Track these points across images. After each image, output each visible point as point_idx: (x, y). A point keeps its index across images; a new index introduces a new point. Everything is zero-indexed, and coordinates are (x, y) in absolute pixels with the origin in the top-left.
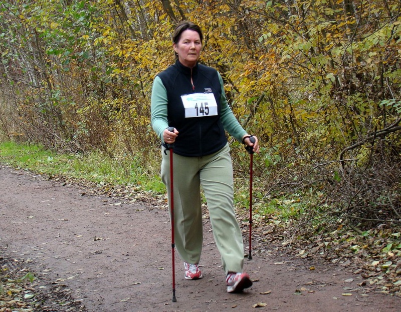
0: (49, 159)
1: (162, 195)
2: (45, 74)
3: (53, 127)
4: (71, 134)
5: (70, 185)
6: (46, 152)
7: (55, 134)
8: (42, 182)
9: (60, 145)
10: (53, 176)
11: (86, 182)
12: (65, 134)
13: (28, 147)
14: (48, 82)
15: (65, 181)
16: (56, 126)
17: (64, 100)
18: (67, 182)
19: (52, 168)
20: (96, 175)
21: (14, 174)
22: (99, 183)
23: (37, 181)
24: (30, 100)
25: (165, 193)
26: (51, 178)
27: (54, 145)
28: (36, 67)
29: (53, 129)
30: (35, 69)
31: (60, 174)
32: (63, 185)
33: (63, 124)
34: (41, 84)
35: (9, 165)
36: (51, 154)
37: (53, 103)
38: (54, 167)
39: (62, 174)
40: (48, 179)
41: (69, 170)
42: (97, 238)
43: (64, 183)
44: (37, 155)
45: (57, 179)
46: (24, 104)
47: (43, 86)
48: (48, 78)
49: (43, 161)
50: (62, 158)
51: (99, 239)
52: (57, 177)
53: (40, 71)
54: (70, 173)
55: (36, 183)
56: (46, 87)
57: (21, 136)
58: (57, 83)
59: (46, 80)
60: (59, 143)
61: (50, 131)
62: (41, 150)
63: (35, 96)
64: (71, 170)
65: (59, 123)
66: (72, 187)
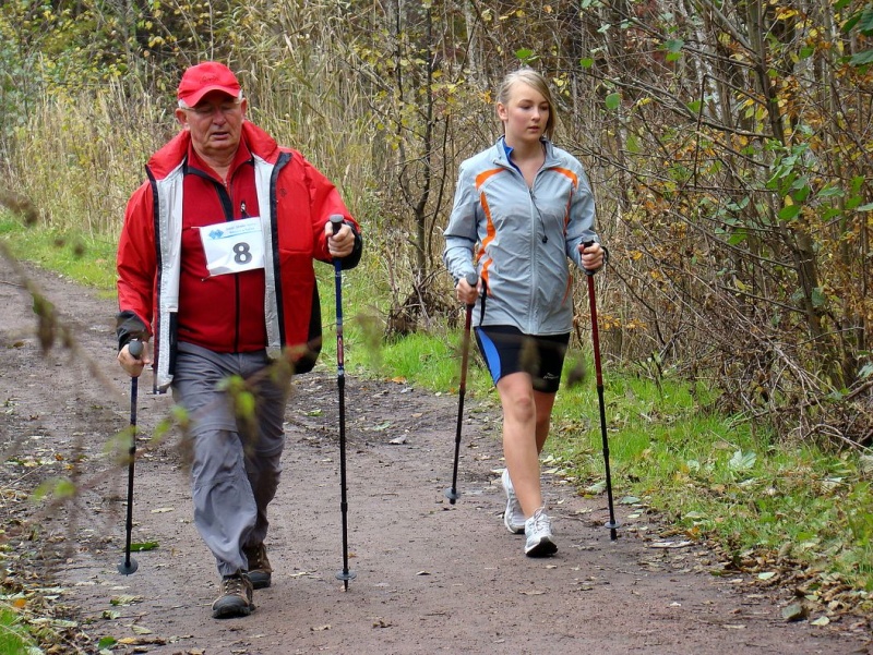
0: (738, 461)
2: (760, 70)
3: (768, 313)
4: (849, 354)
5: (824, 621)
6: (728, 423)
7: (778, 347)
8: (692, 582)
9: (795, 400)
10: (745, 554)
12: (821, 349)
13: (652, 387)
14: (773, 109)
15: (800, 596)
16: (786, 311)
17: (829, 191)
18: (813, 598)
19: (744, 513)
21: (574, 516)
23: (669, 570)
24: (680, 184)
26: (735, 566)
27: (765, 396)
28: (725, 39)
29: (769, 324)
30: (720, 48)
31: (782, 550)
32: (794, 619)
33: (816, 302)
34: (742, 113)
35: (560, 465)
36: (750, 438)
38: (756, 508)
39: (788, 552)
40: (721, 567)
41: (827, 536)
43: (794, 609)
44: (686, 433)
45: (765, 576)
46: (658, 195)
47: (748, 124)
48: (772, 93)
49: (710, 468)
50: (795, 461)
52: (766, 567)
53: (739, 58)
54: (830, 551)
55: (664, 583)
56: (759, 131)
57: (631, 331)
58: (809, 117)
59: (762, 98)
60: (788, 387)
61: (757, 329)
62: (707, 410)
63: (706, 169)
64: (834, 536)
65: (799, 295)
66: (833, 636)
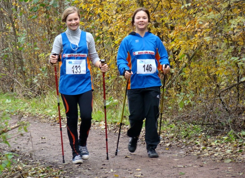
0: (7, 101)
1: (99, 123)
2: (11, 18)
7: (15, 79)
11: (40, 115)
18: (24, 115)
20: (49, 111)
22: (51, 116)
25: (101, 121)
28: (2, 10)
33: (24, 70)
36: (10, 98)
37: (16, 48)
42: (43, 138)
48: (13, 23)
51: (44, 138)
54: (27, 110)
58: (22, 28)
59: (11, 24)
61: (10, 75)
65: (20, 68)
